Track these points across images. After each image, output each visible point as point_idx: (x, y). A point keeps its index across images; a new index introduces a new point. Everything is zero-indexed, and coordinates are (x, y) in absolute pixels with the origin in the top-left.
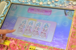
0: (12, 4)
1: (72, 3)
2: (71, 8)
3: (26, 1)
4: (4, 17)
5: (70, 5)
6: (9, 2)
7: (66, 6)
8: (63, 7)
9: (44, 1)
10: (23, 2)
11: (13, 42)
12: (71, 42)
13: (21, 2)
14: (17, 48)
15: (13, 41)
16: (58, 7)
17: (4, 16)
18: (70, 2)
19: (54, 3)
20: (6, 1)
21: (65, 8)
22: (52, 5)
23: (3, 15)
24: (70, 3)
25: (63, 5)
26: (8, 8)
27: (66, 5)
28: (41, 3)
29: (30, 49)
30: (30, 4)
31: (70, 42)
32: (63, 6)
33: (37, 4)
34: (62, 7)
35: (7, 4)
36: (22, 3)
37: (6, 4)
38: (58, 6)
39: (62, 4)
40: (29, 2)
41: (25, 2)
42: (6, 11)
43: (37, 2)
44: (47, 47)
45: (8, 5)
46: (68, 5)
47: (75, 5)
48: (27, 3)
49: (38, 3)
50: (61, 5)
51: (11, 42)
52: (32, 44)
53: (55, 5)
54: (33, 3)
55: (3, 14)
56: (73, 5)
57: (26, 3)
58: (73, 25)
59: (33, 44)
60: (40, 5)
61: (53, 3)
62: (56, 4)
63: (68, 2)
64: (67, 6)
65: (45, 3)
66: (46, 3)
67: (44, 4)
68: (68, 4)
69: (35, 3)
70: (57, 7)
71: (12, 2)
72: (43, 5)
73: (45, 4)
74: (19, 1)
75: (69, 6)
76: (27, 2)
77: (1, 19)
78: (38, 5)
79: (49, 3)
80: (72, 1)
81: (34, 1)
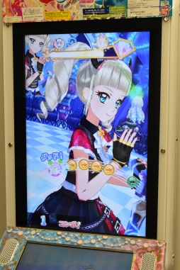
0: (29, 242)
1: (129, 242)
2: (128, 249)
3: (53, 239)
4: (14, 266)
5: (126, 244)
6: (23, 240)
8: (116, 248)
9: (85, 239)
10: (49, 239)
13: (45, 240)
16: (108, 248)
17: (16, 263)
18: (126, 240)
19: (102, 242)
21: (119, 249)
22: (98, 244)
23: (13, 263)
24: (127, 242)
25: (116, 245)
26: (21, 250)
27: (120, 245)
28: (80, 242)
30: (60, 243)
34: (114, 248)
35: (20, 244)
36: (47, 242)
38: (108, 246)
39: (114, 243)
40: (60, 239)
41: (52, 241)
42: (18, 255)
43: (72, 241)
47: (134, 245)
48: (56, 242)
49: (75, 241)
50: (112, 245)
53: (104, 245)
54: (66, 241)
55: (13, 260)
56: (131, 244)
57: (54, 242)
60: (79, 245)
61: (99, 241)
62: (105, 243)
63: (123, 240)
64: (122, 247)
65: (86, 242)
66: (88, 242)
67: (85, 244)
68: (123, 244)
69: (69, 241)
70: (106, 247)
71: (28, 239)
73: (87, 244)
74: (42, 239)
75: (125, 246)
77: (10, 268)
78: (76, 244)
79: (93, 241)
80: (129, 239)
81: (68, 239)
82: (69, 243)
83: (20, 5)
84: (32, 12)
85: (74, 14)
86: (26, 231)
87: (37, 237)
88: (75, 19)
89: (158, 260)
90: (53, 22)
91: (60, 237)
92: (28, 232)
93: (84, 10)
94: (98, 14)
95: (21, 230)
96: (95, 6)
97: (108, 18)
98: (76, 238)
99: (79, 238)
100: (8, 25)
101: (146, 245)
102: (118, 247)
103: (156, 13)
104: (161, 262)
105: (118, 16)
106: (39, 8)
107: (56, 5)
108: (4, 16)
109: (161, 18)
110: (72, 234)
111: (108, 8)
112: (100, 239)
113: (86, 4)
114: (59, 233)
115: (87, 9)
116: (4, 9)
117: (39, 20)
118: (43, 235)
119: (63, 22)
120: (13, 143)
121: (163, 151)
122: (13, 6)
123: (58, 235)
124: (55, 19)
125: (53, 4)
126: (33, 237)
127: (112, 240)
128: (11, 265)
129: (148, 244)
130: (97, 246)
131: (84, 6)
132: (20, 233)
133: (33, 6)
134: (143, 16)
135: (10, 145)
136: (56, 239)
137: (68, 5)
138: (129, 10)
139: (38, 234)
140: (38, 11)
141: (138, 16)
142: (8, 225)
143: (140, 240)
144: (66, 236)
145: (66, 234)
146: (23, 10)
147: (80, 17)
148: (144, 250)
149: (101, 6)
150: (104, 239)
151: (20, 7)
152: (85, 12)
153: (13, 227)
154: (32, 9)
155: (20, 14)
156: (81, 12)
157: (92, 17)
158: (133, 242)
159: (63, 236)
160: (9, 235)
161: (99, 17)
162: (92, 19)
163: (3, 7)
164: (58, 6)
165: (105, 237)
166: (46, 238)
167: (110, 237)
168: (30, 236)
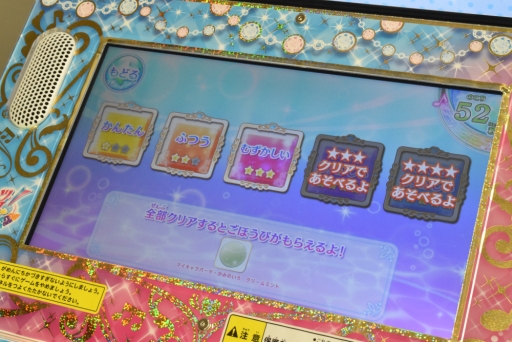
0: (111, 45)
1: (486, 45)
2: (480, 73)
3: (196, 32)
4: (60, 133)
5: (472, 54)
6: (93, 35)
7: (448, 66)
8: (432, 72)
9: (315, 33)
10: (182, 33)
11: (124, 291)
12: (483, 293)
13: (169, 36)
14: (152, 331)
15: (125, 286)
16: (401, 69)
18: (473, 39)
19: (377, 43)
20: (71, 28)
21: (445, 74)
22: (360, 55)
23: (54, 122)
24: (476, 47)
25: (433, 59)
26: (84, 71)
27: (447, 58)
28: (293, 45)
29: (233, 334)
30: (222, 47)
31: (476, 293)
32: (431, 66)
33: (266, 48)
34: (422, 72)
35: (81, 50)
36: (174, 42)
37: (75, 45)
38: (400, 62)
39: (425, 52)
40: (220, 33)
41: (194, 39)
42: (74, 91)
43: (265, 39)
44: (335, 324)
45: (87, 56)
46: (462, 59)
47: (505, 59)
48: (208, 45)
49: (276, 41)
50: (417, 59)
51: (110, 289)
52: (241, 307)
53: (384, 58)
54: (245, 43)
55: (57, 112)
56: (493, 56)
57: (198, 44)
58: (498, 188)
59: (249, 306)
60: (289, 56)
61: (366, 43)
62: (388, 51)
63: (461, 36)
64: (457, 66)
65: (318, 43)
66: (324, 45)
67: (311, 51)
68: (463, 53)
69: (255, 41)
70: (394, 67)
71: (109, 34)
72: (306, 57)
73: (321, 52)
74: (157, 32)
75: (469, 64)
76: (206, 38)
77: (45, 142)
78: (278, 54)
79: (344, 42)
80: (484, 33)
81: (249, 32)
82: (252, 50)
87: (142, 26)
91: (221, 26)
92: (112, 6)
98: (281, 30)
99: (292, 27)
102: (442, 65)
112: (368, 35)
114: (220, 7)
118: (162, 15)
126: (127, 23)
127: (416, 39)
128: (48, 131)
130: (358, 62)
132: (85, 9)
136: (209, 31)
139: (145, 12)
144: (244, 19)
145: (244, 11)
150: (385, 35)
158: (501, 45)
159: (234, 21)
160: (49, 18)
165: (391, 25)
166: (172, 30)
167: (412, 26)
168: (115, 21)
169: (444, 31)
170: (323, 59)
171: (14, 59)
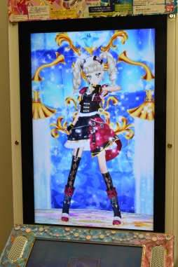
0: (37, 240)
1: (138, 236)
2: (137, 243)
3: (61, 235)
4: (24, 262)
5: (134, 238)
8: (125, 243)
9: (94, 234)
10: (58, 235)
13: (54, 237)
17: (25, 260)
19: (110, 236)
21: (128, 243)
22: (106, 239)
23: (22, 260)
24: (135, 236)
25: (125, 240)
26: (30, 247)
27: (128, 239)
28: (89, 238)
30: (69, 239)
33: (81, 238)
34: (123, 243)
35: (29, 241)
37: (27, 240)
38: (117, 241)
39: (123, 238)
41: (61, 237)
43: (81, 236)
46: (132, 239)
47: (142, 239)
48: (65, 238)
49: (84, 237)
50: (121, 240)
53: (113, 240)
54: (75, 237)
55: (23, 257)
56: (140, 238)
60: (88, 240)
61: (107, 236)
62: (113, 238)
63: (131, 234)
64: (131, 241)
65: (95, 237)
66: (97, 237)
67: (94, 239)
69: (78, 237)
70: (115, 242)
71: (36, 236)
72: (92, 241)
73: (96, 239)
74: (50, 235)
75: (134, 240)
77: (20, 265)
78: (85, 240)
79: (102, 236)
80: (137, 233)
81: (76, 235)
82: (77, 239)
83: (26, 3)
84: (38, 11)
85: (80, 12)
86: (33, 228)
87: (45, 234)
88: (81, 17)
89: (168, 253)
90: (59, 20)
91: (68, 234)
92: (36, 229)
93: (90, 8)
94: (104, 12)
95: (29, 227)
96: (101, 4)
97: (114, 16)
98: (85, 233)
99: (88, 233)
100: (13, 23)
101: (154, 239)
102: (127, 241)
103: (161, 10)
104: (171, 255)
105: (124, 14)
106: (45, 6)
107: (62, 4)
108: (10, 14)
109: (166, 15)
110: (80, 231)
111: (114, 6)
112: (108, 234)
113: (92, 2)
114: (67, 229)
115: (93, 7)
116: (10, 8)
117: (45, 18)
118: (51, 231)
119: (69, 20)
120: (19, 141)
121: (170, 146)
122: (19, 5)
123: (66, 231)
124: (61, 18)
125: (59, 2)
126: (41, 234)
127: (120, 235)
128: (21, 262)
129: (157, 238)
130: (106, 241)
131: (90, 4)
132: (28, 230)
133: (39, 5)
134: (149, 13)
135: (17, 143)
136: (65, 235)
137: (73, 3)
138: (134, 8)
139: (46, 230)
140: (44, 10)
141: (144, 13)
142: (15, 223)
143: (148, 234)
144: (74, 232)
145: (74, 230)
146: (29, 9)
147: (86, 15)
148: (153, 244)
149: (106, 4)
150: (112, 234)
151: (26, 6)
152: (91, 10)
153: (20, 225)
154: (38, 7)
155: (26, 13)
156: (87, 10)
157: (98, 15)
158: (141, 236)
159: (72, 232)
160: (17, 233)
161: (105, 15)
162: (98, 16)
163: (9, 5)
164: (64, 4)
165: (113, 232)
166: (54, 235)
167: (119, 232)
168: (38, 233)
169: (127, 233)
170: (97, 241)
171: (8, 244)
